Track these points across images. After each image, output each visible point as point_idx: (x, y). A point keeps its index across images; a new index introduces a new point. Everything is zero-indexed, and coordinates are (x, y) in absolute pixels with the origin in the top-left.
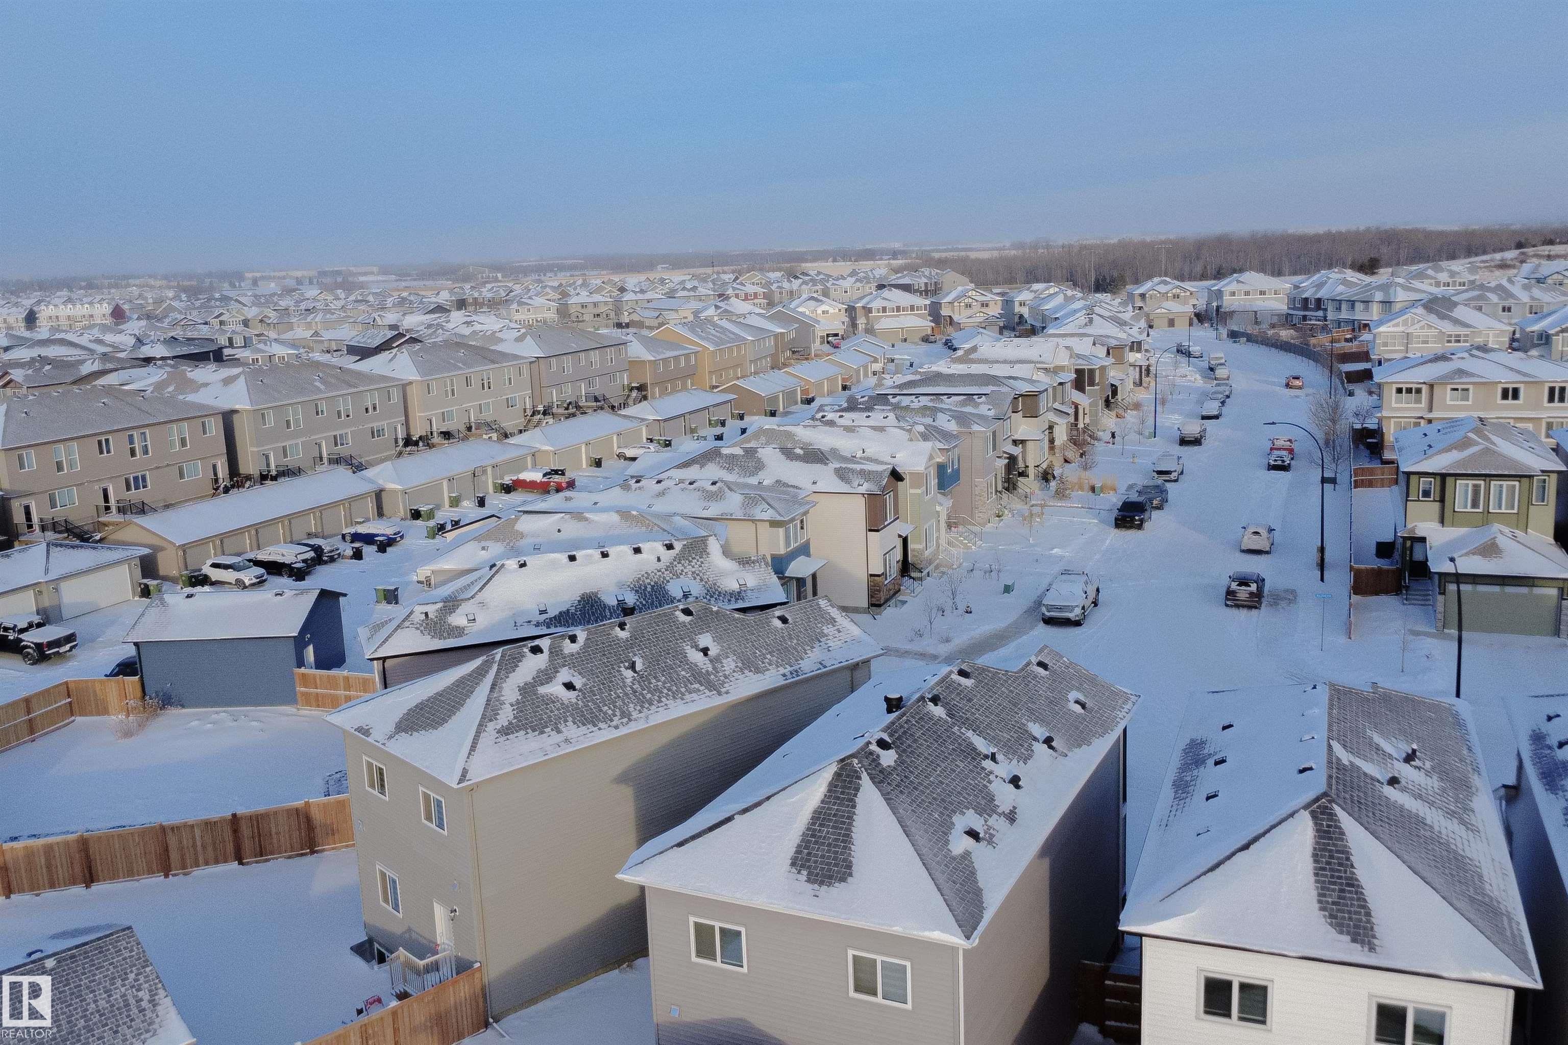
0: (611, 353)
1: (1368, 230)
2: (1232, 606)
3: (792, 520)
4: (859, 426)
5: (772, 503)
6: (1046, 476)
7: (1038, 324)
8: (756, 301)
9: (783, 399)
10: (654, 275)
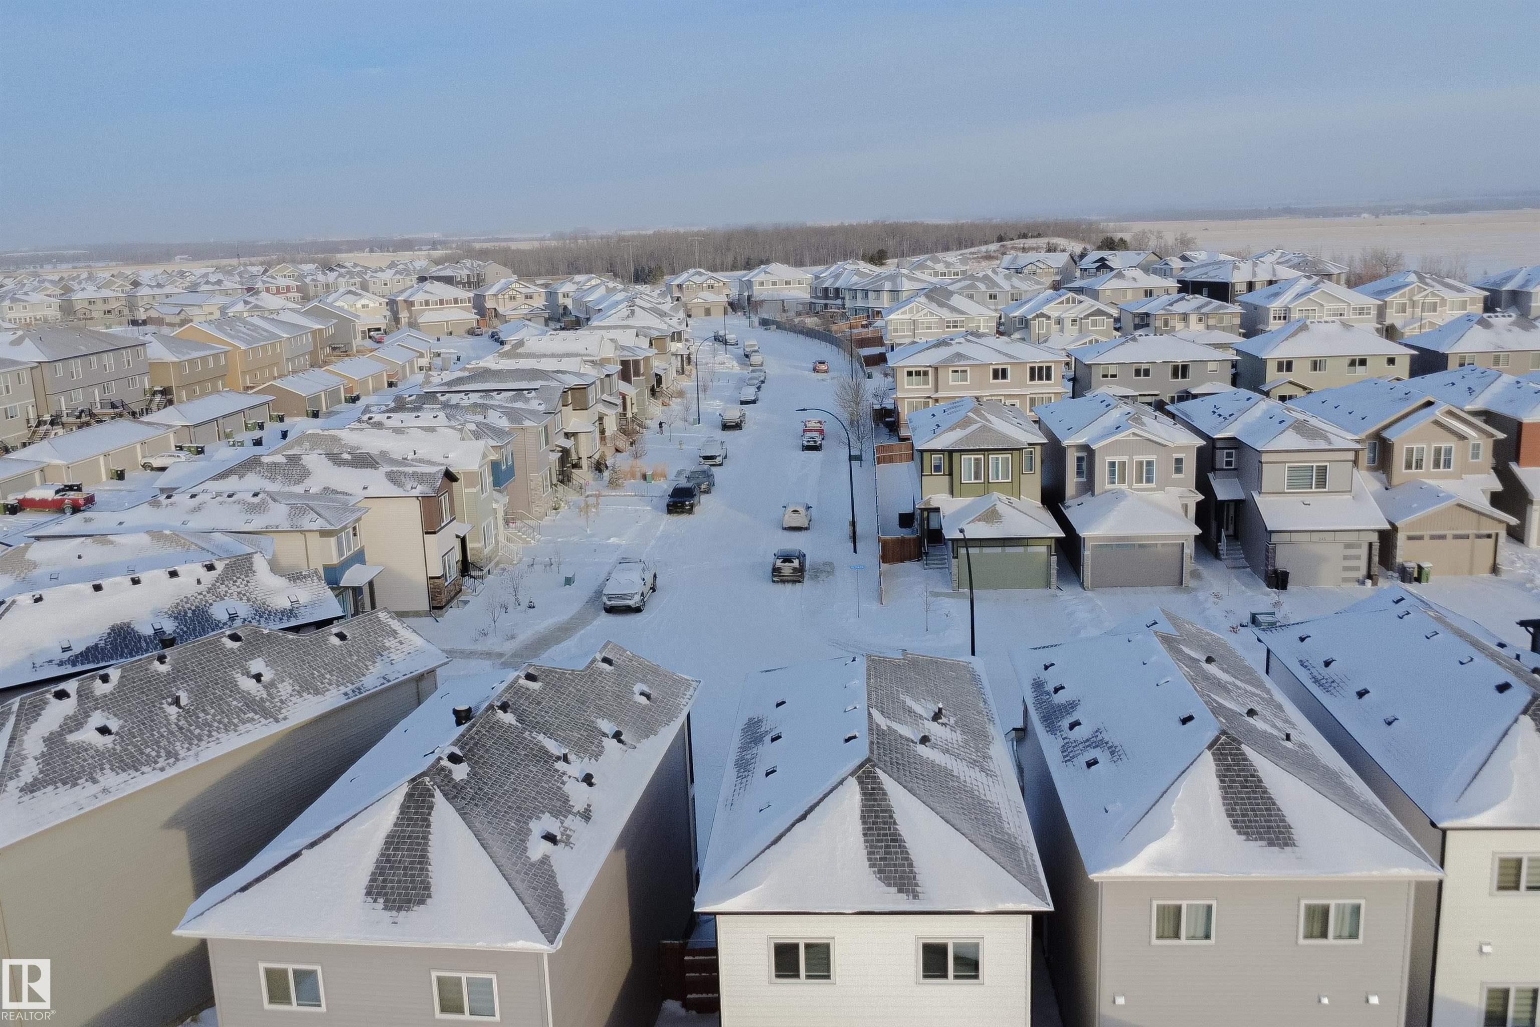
0: (127, 355)
1: (875, 224)
2: (778, 582)
3: (344, 528)
4: (408, 428)
5: (322, 512)
6: (599, 467)
7: (582, 316)
8: (289, 295)
9: (326, 400)
10: (173, 267)
